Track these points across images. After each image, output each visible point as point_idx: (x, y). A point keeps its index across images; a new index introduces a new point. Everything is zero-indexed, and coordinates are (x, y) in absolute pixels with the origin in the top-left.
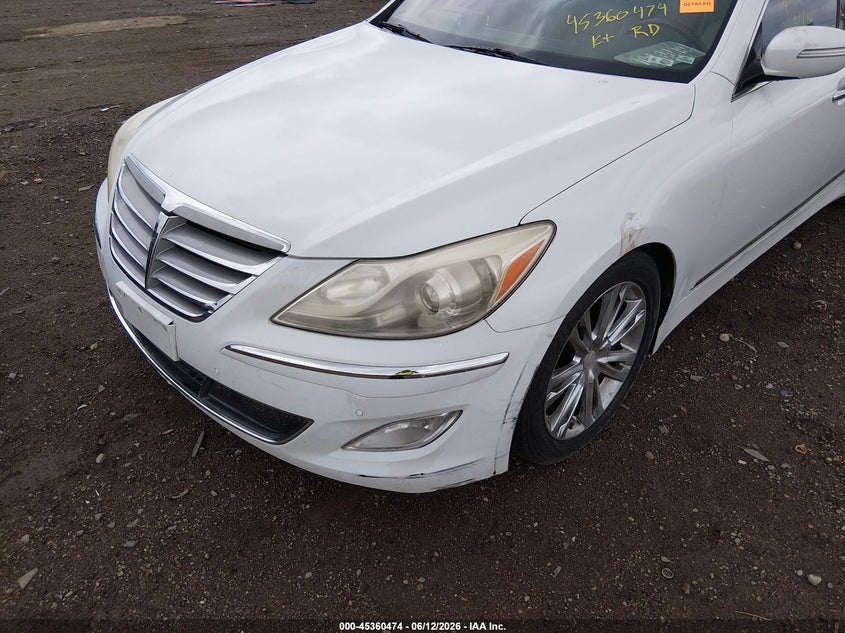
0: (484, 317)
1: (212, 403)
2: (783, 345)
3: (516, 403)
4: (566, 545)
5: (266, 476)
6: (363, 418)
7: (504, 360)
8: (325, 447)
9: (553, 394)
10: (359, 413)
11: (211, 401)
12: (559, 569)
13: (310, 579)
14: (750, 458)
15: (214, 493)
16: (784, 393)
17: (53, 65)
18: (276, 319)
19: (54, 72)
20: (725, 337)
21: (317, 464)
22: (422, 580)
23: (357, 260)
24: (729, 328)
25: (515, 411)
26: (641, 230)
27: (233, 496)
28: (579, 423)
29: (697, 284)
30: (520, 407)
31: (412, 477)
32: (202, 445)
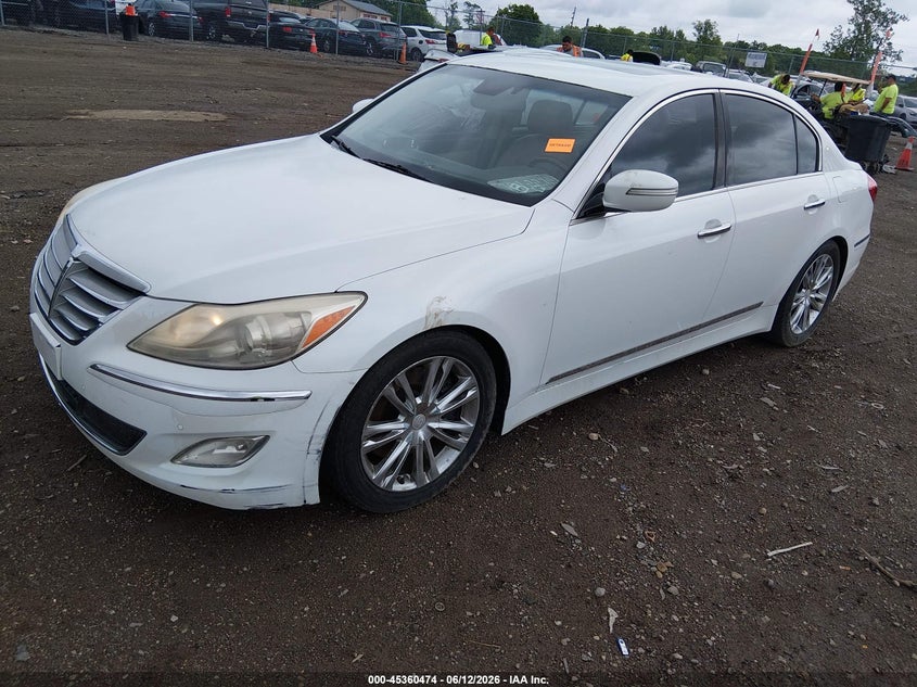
0: (292, 359)
1: (85, 420)
2: (645, 449)
3: (318, 436)
4: (363, 575)
5: (125, 494)
6: (183, 432)
7: (307, 397)
8: (157, 459)
9: (370, 443)
10: (181, 427)
11: (85, 419)
12: (346, 591)
13: (128, 572)
14: (561, 530)
15: (75, 501)
16: (624, 487)
17: (81, 145)
18: (131, 346)
19: (81, 150)
20: (595, 436)
21: (151, 474)
22: (223, 585)
23: (198, 304)
24: (602, 431)
25: (319, 443)
26: (448, 312)
27: (90, 504)
28: (412, 481)
29: (552, 380)
30: (323, 441)
31: (224, 491)
32: (81, 464)
